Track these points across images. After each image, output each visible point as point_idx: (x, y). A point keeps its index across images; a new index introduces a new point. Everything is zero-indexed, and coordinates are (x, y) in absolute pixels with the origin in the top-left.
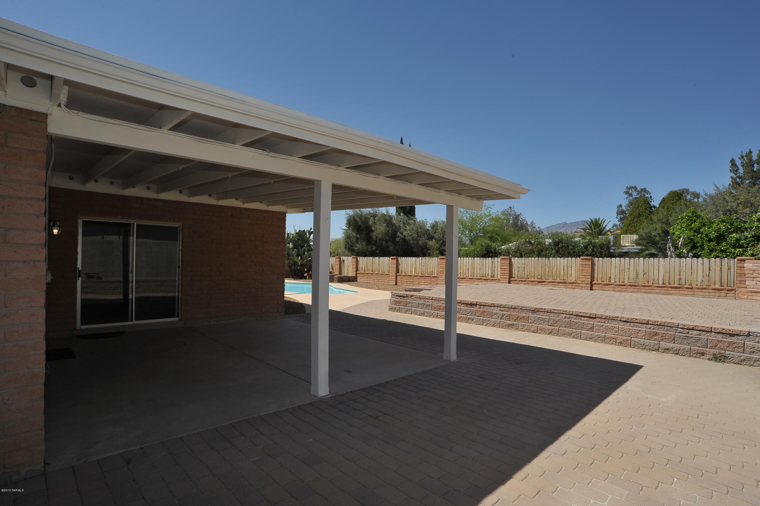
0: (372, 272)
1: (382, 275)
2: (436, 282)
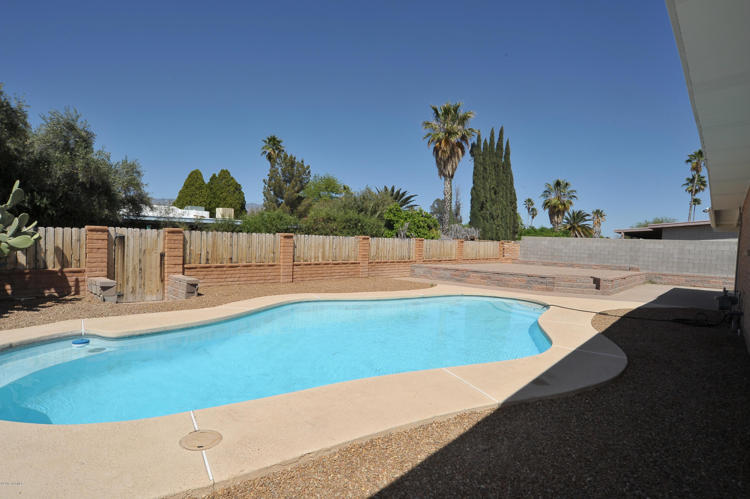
0: (231, 262)
1: (259, 268)
2: (356, 270)
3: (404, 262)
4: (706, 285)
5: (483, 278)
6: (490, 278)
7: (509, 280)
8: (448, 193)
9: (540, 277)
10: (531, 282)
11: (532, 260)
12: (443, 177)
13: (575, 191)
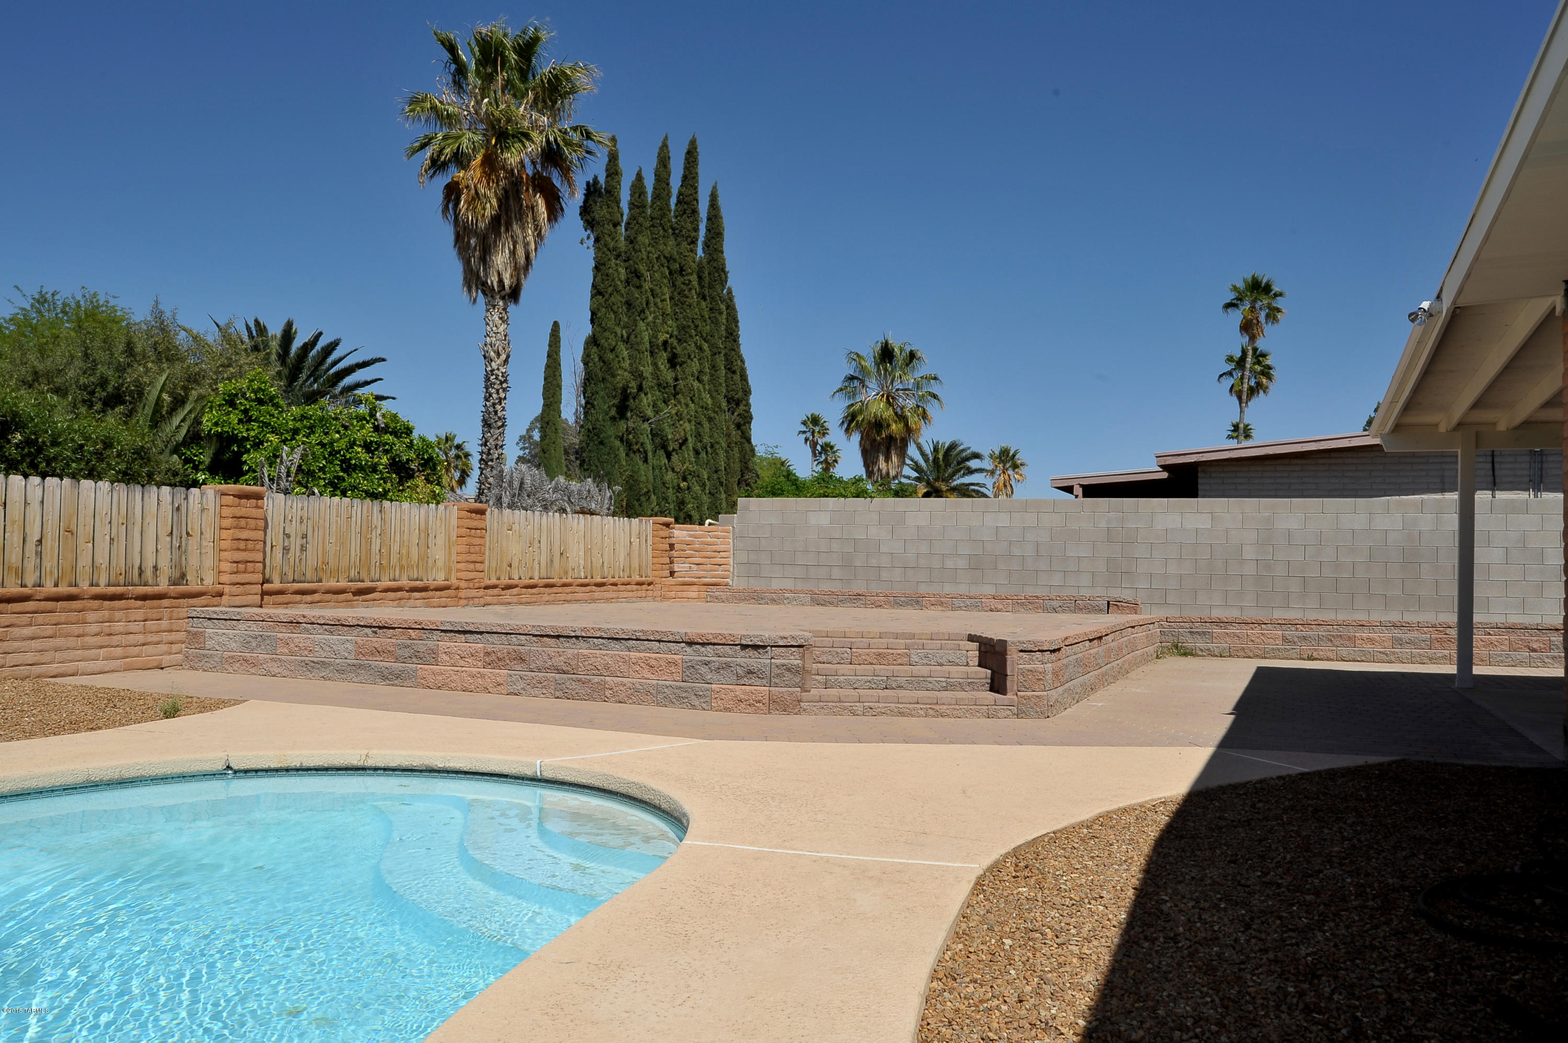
3: (144, 598)
4: (1344, 652)
5: (493, 661)
6: (522, 660)
7: (607, 667)
8: (499, 355)
9: (744, 647)
10: (704, 669)
11: (776, 585)
12: (481, 297)
13: (935, 378)
